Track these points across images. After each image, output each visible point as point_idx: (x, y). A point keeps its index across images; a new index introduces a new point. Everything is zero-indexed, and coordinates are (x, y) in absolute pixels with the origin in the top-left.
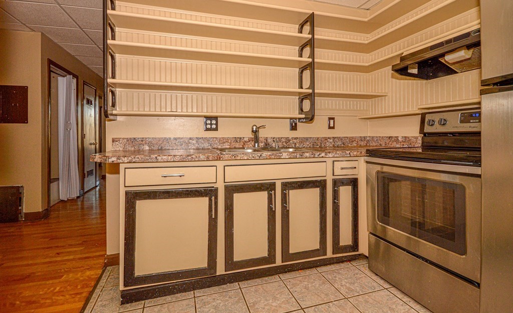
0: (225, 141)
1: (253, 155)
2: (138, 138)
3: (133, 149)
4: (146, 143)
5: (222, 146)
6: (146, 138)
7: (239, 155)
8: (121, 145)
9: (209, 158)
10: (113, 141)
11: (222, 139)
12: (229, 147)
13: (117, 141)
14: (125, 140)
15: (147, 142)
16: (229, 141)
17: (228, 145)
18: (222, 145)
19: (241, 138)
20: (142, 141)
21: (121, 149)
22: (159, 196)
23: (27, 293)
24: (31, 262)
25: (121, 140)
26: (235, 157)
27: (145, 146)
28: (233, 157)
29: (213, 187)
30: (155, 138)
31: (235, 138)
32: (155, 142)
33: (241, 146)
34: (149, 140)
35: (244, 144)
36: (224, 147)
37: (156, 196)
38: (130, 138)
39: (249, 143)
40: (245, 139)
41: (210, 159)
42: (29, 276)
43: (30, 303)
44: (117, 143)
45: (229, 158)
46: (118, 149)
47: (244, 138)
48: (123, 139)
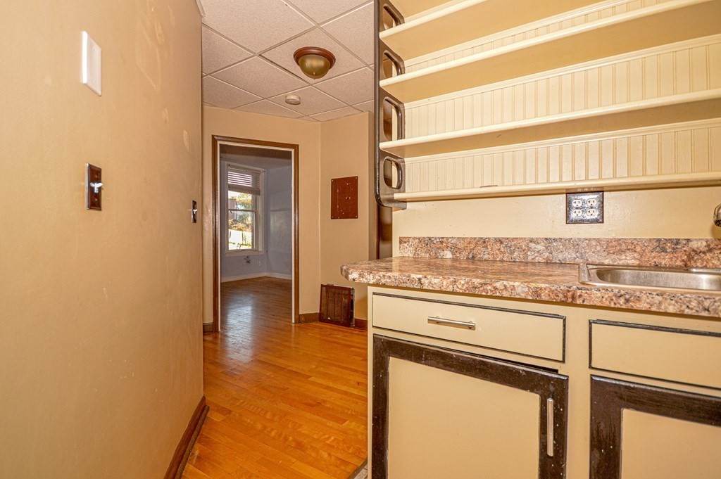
0: (624, 247)
1: (707, 304)
2: (436, 239)
3: (427, 255)
4: (447, 247)
5: (614, 260)
6: (448, 238)
7: (644, 297)
8: (411, 249)
9: (539, 295)
10: (400, 243)
11: (614, 243)
12: (637, 262)
13: (405, 242)
14: (417, 241)
15: (450, 245)
16: (638, 249)
17: (634, 258)
18: (614, 256)
19: (678, 242)
20: (441, 243)
21: (411, 255)
22: (426, 359)
23: (304, 430)
24: (331, 384)
25: (411, 240)
26: (627, 301)
27: (445, 252)
28: (622, 301)
29: (555, 371)
30: (463, 239)
31: (659, 240)
32: (463, 246)
33: (679, 263)
34: (452, 242)
35: (690, 258)
36: (621, 263)
37: (422, 357)
38: (424, 238)
39: (709, 256)
40: (694, 245)
41: (544, 298)
42: (319, 404)
43: (300, 446)
44: (406, 245)
45: (607, 303)
46: (407, 255)
47: (688, 240)
48: (414, 238)
